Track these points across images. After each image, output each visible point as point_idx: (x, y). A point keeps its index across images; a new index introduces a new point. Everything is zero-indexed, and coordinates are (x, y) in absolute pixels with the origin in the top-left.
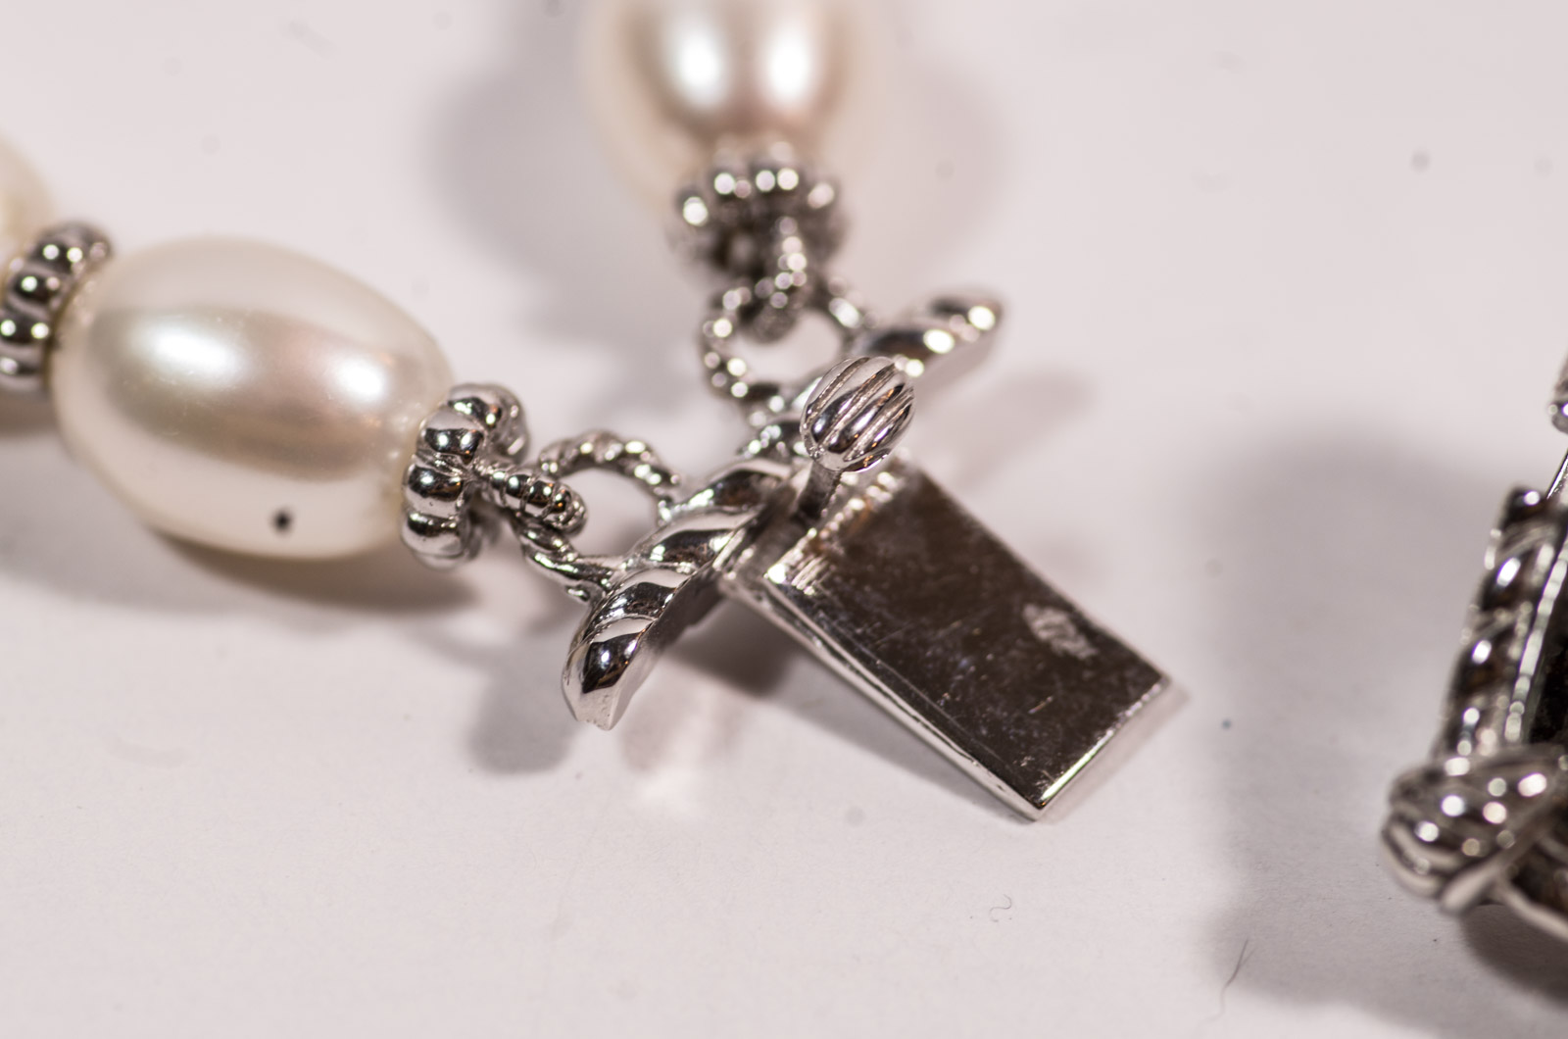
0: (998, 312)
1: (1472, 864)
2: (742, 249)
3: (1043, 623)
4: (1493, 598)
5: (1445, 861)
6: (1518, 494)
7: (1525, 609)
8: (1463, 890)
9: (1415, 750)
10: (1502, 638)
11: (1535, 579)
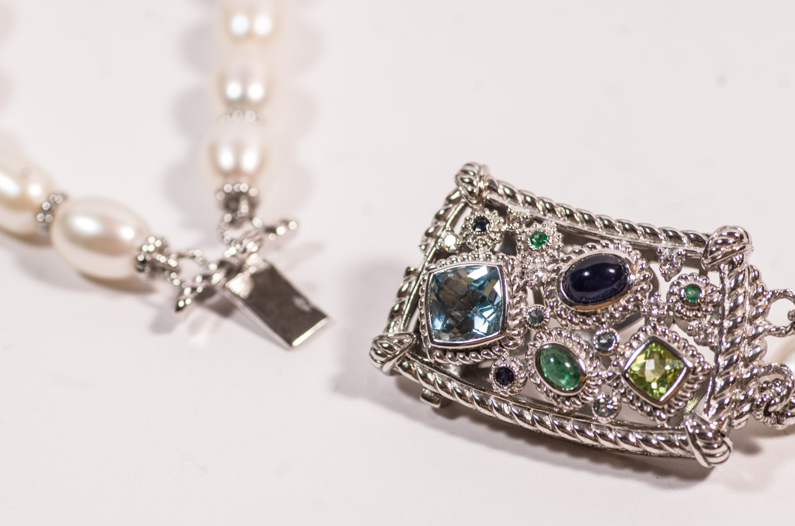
0: (297, 223)
1: (390, 360)
2: (233, 205)
3: (298, 302)
4: (401, 294)
5: (383, 359)
6: (409, 268)
7: (408, 297)
8: (388, 366)
9: (380, 332)
10: (402, 304)
11: (411, 290)
